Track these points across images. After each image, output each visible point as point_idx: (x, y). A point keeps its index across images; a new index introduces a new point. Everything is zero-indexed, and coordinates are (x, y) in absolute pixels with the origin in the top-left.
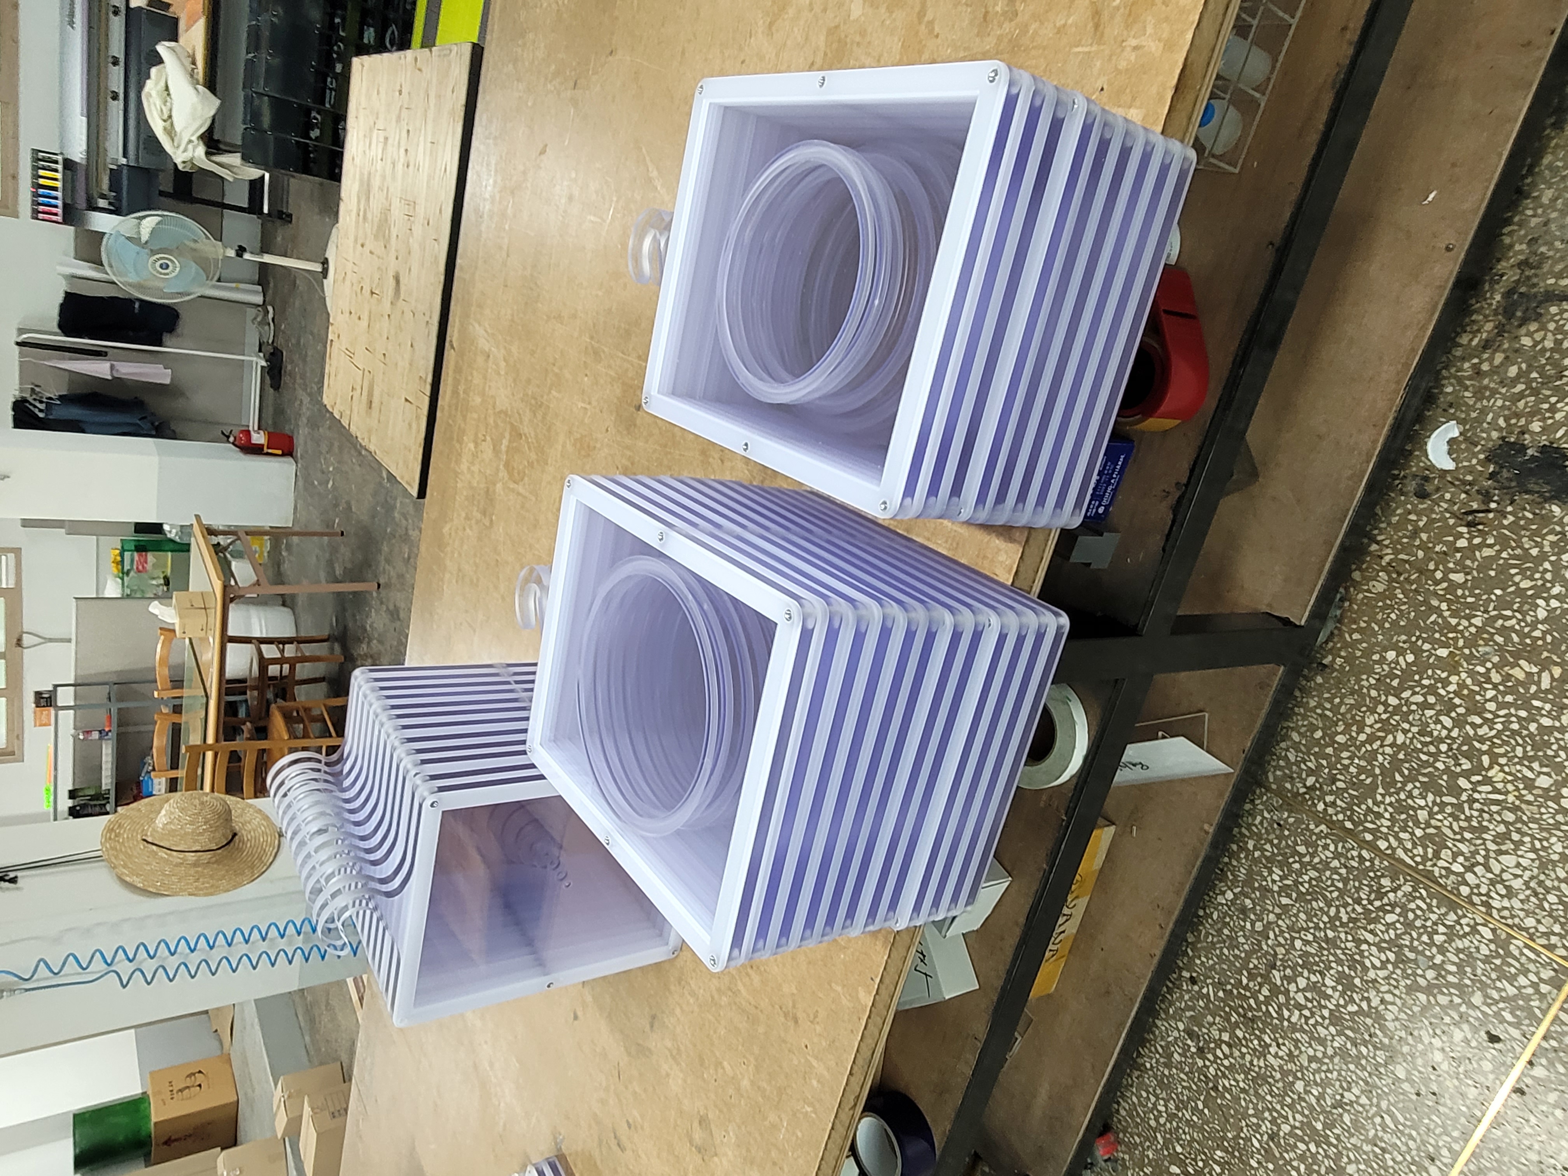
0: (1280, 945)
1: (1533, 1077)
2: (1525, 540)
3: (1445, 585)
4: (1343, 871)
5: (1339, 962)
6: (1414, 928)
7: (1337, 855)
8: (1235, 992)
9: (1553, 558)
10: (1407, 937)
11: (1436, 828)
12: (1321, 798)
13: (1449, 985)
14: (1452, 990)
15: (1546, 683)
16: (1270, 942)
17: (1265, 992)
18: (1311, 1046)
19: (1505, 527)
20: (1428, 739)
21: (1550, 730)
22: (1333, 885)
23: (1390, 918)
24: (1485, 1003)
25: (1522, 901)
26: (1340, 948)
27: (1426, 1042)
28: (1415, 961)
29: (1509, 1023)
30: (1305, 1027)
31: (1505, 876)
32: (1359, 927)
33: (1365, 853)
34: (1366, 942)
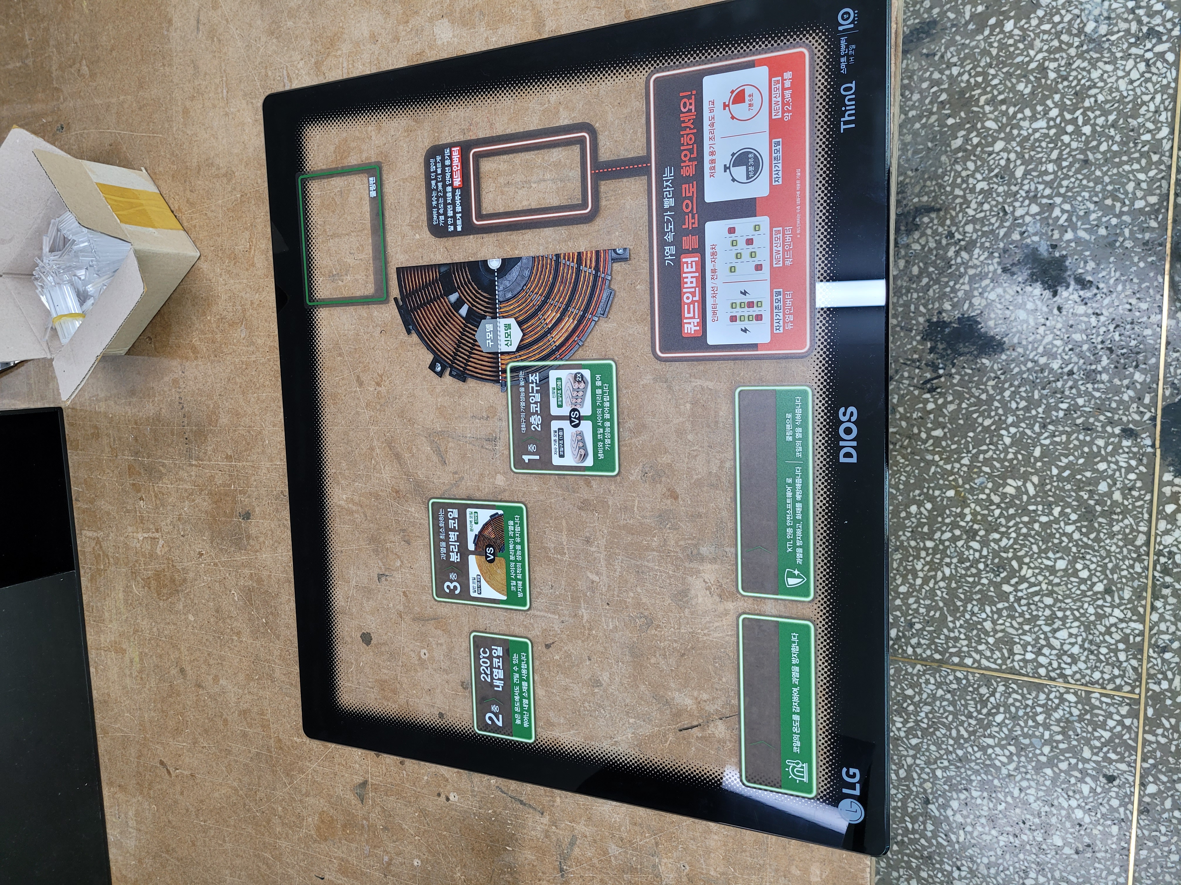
0: (925, 781)
1: (1149, 795)
2: (974, 390)
3: (931, 442)
4: (949, 696)
5: (977, 773)
6: (1020, 718)
7: (939, 685)
8: (906, 839)
9: (998, 398)
10: (1018, 728)
11: (1003, 631)
12: (908, 643)
13: (1063, 752)
14: (1067, 755)
15: (1032, 491)
16: (917, 782)
17: (930, 827)
18: (983, 855)
19: (956, 385)
20: (968, 564)
21: (1049, 524)
22: (945, 711)
23: (999, 718)
24: (1094, 754)
25: (1085, 662)
26: (971, 761)
27: (1066, 806)
28: (1031, 744)
29: (1117, 761)
30: (973, 841)
31: (1066, 647)
32: (979, 737)
33: (959, 675)
34: (989, 746)
